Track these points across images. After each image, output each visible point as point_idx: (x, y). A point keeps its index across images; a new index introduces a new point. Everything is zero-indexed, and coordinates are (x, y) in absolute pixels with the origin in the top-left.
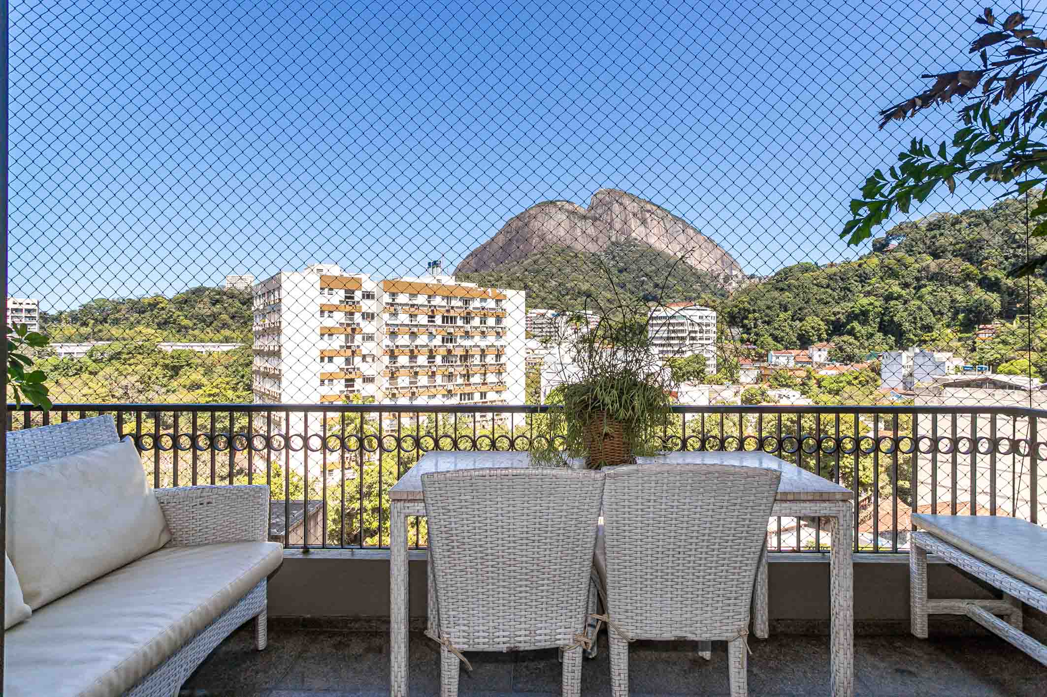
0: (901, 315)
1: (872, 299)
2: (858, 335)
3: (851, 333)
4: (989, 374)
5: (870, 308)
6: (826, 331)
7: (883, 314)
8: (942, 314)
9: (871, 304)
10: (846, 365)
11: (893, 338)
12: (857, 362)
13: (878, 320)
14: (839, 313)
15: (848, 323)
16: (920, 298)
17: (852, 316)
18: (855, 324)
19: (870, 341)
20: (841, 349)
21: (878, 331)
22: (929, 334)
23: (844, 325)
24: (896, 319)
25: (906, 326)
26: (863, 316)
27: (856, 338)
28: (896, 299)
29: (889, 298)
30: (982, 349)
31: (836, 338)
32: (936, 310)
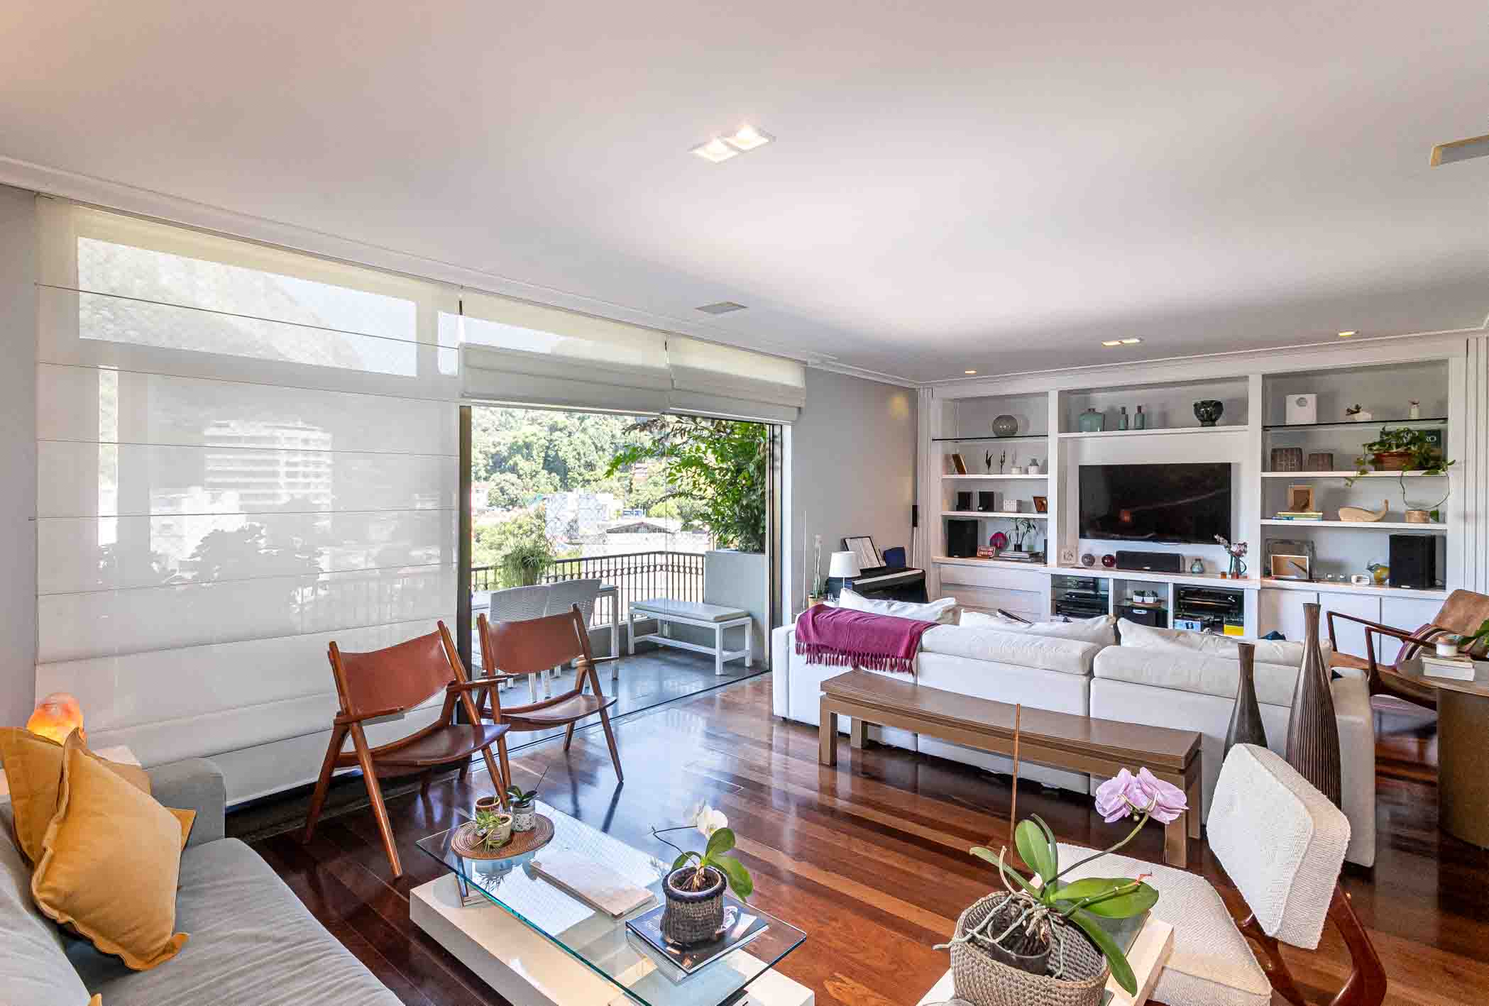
0: (566, 452)
1: (535, 428)
2: (521, 472)
3: (513, 470)
4: (643, 518)
5: (534, 439)
6: (485, 466)
7: (548, 448)
8: (604, 450)
9: (534, 435)
10: (509, 510)
11: (558, 477)
12: (521, 507)
13: (543, 454)
14: (499, 444)
15: (510, 457)
16: (584, 430)
17: (515, 449)
18: (518, 458)
19: (535, 479)
20: (502, 491)
21: (543, 468)
22: (592, 473)
23: (505, 460)
24: (560, 454)
25: (571, 462)
26: (525, 448)
27: (519, 477)
28: (561, 430)
29: (553, 428)
30: (638, 491)
31: (497, 476)
32: (599, 445)
